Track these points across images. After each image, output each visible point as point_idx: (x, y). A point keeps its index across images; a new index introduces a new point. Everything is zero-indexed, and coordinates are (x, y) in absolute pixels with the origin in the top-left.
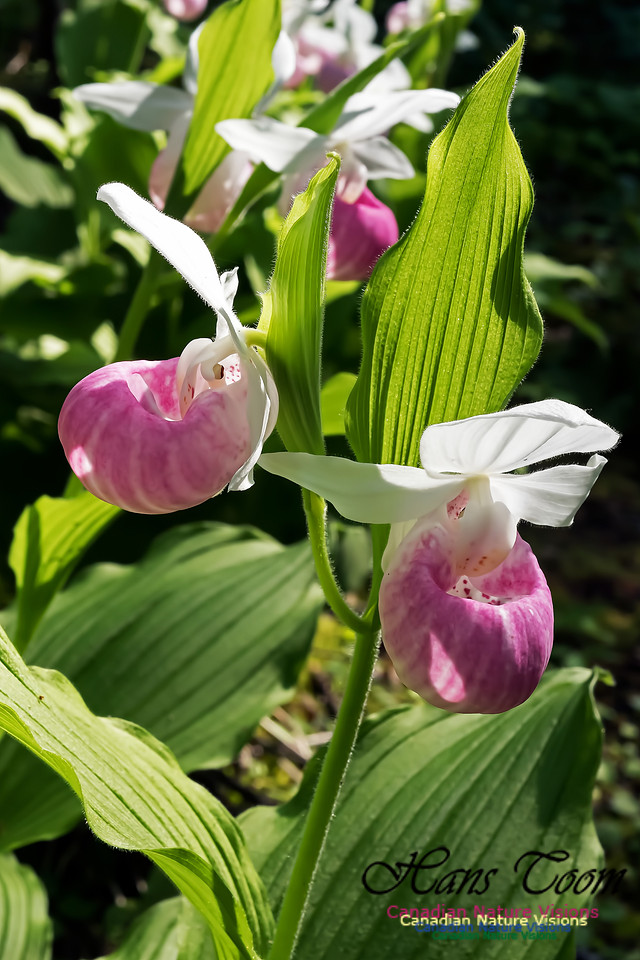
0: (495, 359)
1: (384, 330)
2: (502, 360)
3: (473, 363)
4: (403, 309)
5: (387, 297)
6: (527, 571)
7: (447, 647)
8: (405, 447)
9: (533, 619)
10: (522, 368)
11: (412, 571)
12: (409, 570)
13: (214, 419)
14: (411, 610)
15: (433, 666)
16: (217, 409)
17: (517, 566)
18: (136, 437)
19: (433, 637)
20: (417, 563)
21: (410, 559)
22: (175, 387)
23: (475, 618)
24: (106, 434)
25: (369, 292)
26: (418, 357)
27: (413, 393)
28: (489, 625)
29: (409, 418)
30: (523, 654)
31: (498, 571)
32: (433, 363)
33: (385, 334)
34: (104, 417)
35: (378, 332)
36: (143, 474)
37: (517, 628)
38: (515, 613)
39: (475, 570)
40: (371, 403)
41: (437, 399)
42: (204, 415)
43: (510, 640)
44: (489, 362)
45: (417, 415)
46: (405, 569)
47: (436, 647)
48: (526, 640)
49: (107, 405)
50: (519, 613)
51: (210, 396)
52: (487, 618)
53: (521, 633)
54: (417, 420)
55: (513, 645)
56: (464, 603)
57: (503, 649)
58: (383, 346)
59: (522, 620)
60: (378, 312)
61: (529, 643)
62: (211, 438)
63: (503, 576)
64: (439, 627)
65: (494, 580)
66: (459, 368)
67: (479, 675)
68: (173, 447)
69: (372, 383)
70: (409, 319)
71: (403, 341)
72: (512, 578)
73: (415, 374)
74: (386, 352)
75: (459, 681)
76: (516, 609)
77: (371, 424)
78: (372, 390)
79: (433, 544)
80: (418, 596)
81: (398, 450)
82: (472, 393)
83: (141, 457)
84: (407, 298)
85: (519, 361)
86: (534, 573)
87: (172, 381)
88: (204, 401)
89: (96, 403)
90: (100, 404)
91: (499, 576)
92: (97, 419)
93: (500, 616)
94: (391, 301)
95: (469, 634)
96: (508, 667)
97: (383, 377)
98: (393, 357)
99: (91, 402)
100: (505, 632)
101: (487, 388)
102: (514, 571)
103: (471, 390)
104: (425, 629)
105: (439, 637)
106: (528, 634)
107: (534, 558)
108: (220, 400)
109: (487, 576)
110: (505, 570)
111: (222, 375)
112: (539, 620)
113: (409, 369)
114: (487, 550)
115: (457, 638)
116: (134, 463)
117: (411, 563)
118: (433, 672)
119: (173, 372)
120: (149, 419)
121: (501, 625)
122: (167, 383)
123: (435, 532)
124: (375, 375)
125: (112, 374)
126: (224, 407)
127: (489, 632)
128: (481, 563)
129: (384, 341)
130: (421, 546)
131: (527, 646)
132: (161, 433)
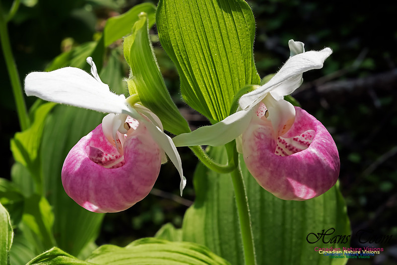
0: (234, 32)
1: (177, 48)
2: (238, 31)
3: (225, 39)
4: (180, 34)
5: (170, 33)
6: (305, 120)
7: (299, 181)
8: (213, 91)
9: (327, 144)
10: (250, 29)
11: (261, 154)
12: (259, 154)
13: (140, 152)
14: (272, 172)
15: (296, 191)
16: (139, 146)
17: (300, 120)
18: (112, 185)
19: (290, 180)
20: (260, 149)
21: (256, 149)
22: (107, 140)
23: (305, 162)
24: (97, 192)
25: (161, 36)
26: (199, 51)
27: (205, 67)
28: (312, 161)
29: (209, 78)
30: (332, 162)
31: (293, 127)
32: (207, 49)
33: (179, 50)
34: (91, 184)
35: (175, 50)
36: (125, 197)
37: (324, 154)
38: (318, 147)
39: (283, 132)
40: (190, 84)
41: (216, 63)
42: (135, 153)
43: (324, 162)
44: (233, 35)
45: (211, 75)
46: (256, 154)
47: (294, 183)
48: (330, 156)
49: (88, 177)
50: (320, 146)
51: (132, 143)
52: (309, 158)
53: (327, 155)
54: (212, 77)
55: (327, 163)
56: (295, 157)
57: (325, 167)
58: (181, 56)
59: (323, 148)
60: (169, 41)
61: (331, 156)
62: (144, 161)
63: (295, 127)
64: (290, 174)
65: (293, 131)
66: (221, 45)
67: (320, 184)
68: (132, 177)
69: (186, 75)
70: (186, 38)
71: (189, 49)
72: (300, 125)
73: (203, 60)
74: (184, 57)
75: (311, 191)
76: (318, 145)
77: (195, 92)
78: (187, 78)
79: (262, 137)
80: (272, 165)
81: (211, 94)
82: (232, 52)
83: (120, 192)
84: (179, 28)
85: (247, 27)
86: (309, 118)
87: (104, 138)
88: (131, 146)
89: (82, 179)
90: (85, 178)
91: (294, 128)
92: (88, 186)
93: (314, 153)
94: (173, 34)
95: (306, 170)
96: (330, 174)
97: (188, 69)
98: (188, 57)
99: (79, 179)
100: (321, 159)
101: (238, 46)
102: (299, 122)
103: (230, 51)
104: (284, 178)
105: (293, 179)
106: (329, 153)
107: (304, 111)
108: (138, 141)
109: (289, 131)
110: (295, 124)
111: (130, 127)
112: (329, 142)
113: (198, 58)
114: (285, 123)
115: (302, 175)
116: (118, 196)
117: (258, 150)
118: (296, 193)
119: (102, 134)
120: (113, 173)
121: (317, 157)
122: (102, 140)
123: (260, 131)
124: (185, 70)
125: (78, 158)
126: (141, 143)
127: (314, 164)
128: (284, 128)
129: (180, 53)
130: (257, 140)
131: (332, 158)
132: (123, 175)
